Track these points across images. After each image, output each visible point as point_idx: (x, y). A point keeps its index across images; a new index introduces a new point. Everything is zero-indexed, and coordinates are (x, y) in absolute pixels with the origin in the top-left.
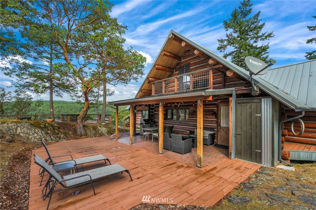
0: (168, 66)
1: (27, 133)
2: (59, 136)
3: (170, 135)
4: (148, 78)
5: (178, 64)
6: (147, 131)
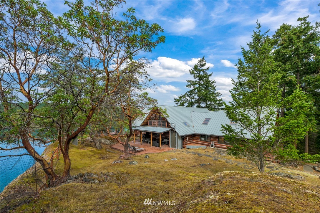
3: (154, 141)
4: (146, 118)
6: (146, 140)
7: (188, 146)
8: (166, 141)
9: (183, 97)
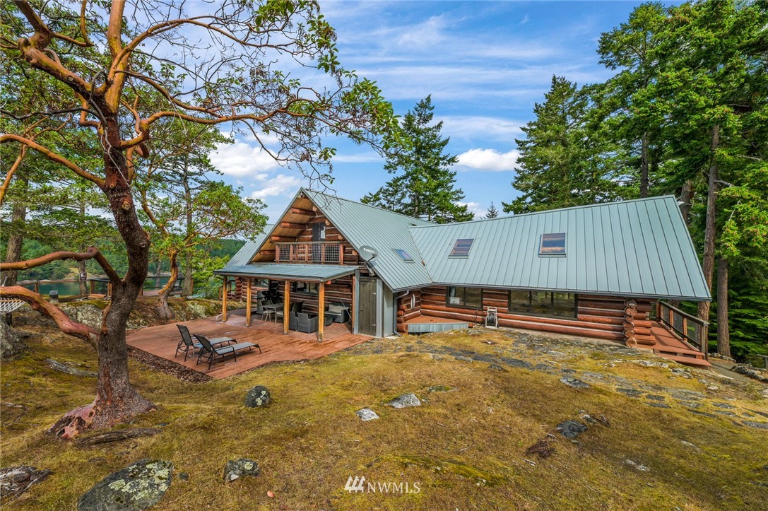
0: (298, 222)
1: (93, 320)
2: (137, 321)
3: (296, 313)
4: (270, 237)
5: (311, 220)
6: (269, 309)
7: (413, 326)
8: (338, 310)
9: (372, 200)
